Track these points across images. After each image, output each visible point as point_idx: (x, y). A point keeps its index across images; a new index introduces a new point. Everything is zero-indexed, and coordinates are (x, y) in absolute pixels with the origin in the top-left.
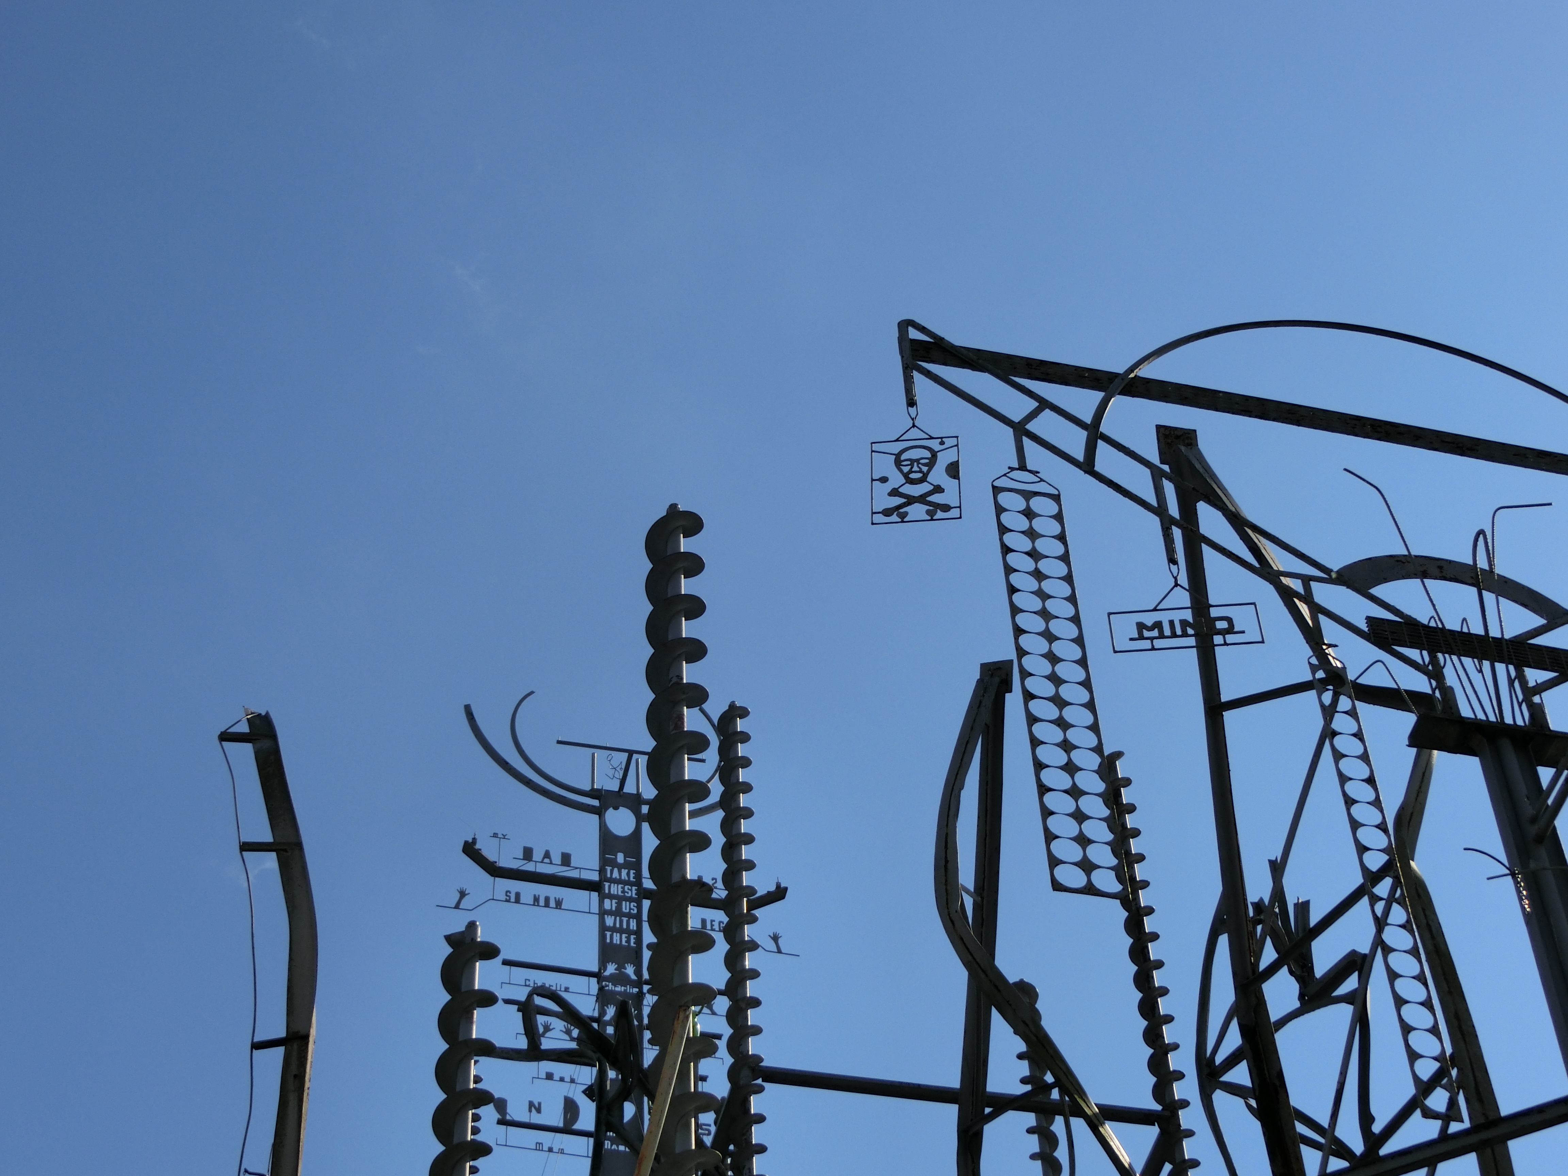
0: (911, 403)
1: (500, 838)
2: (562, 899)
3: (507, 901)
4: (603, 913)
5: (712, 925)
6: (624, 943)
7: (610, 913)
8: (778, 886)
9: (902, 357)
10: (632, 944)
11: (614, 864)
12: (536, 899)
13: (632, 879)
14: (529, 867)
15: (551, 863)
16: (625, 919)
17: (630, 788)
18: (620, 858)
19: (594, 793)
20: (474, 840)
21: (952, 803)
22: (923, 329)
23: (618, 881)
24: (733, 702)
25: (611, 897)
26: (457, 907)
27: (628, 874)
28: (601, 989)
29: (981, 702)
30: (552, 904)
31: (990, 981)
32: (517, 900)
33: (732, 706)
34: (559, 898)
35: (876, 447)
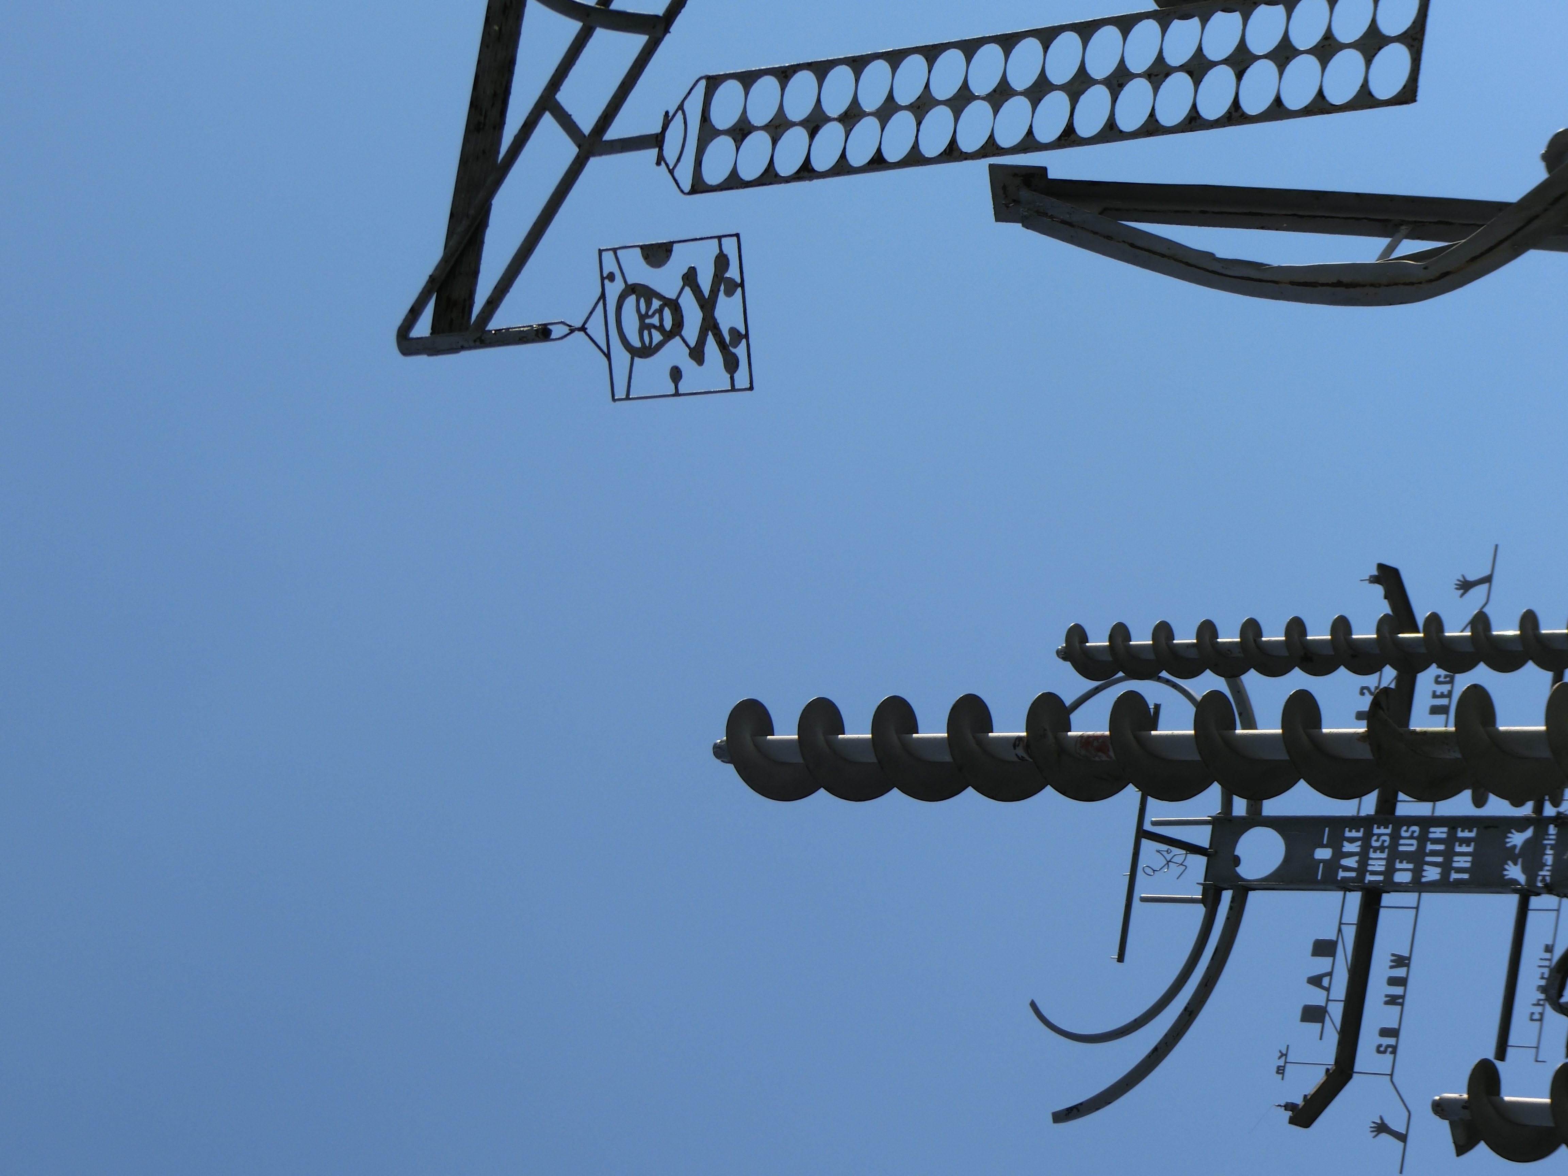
0: (543, 333)
1: (1286, 1062)
2: (1393, 955)
3: (1394, 1052)
4: (1418, 885)
5: (1442, 696)
6: (1470, 849)
7: (1417, 872)
8: (1374, 580)
9: (463, 348)
10: (1472, 835)
11: (1333, 865)
12: (1392, 1000)
13: (1360, 834)
14: (1336, 1011)
15: (1330, 974)
16: (1430, 847)
17: (1202, 837)
18: (1323, 854)
19: (1211, 899)
20: (1288, 1106)
21: (1237, 274)
22: (414, 313)
23: (1364, 858)
24: (1058, 653)
25: (1390, 870)
26: (1402, 1138)
27: (1352, 840)
28: (1549, 889)
29: (1064, 222)
30: (1400, 972)
31: (1546, 210)
32: (1393, 1033)
33: (1065, 655)
34: (1392, 961)
35: (620, 393)
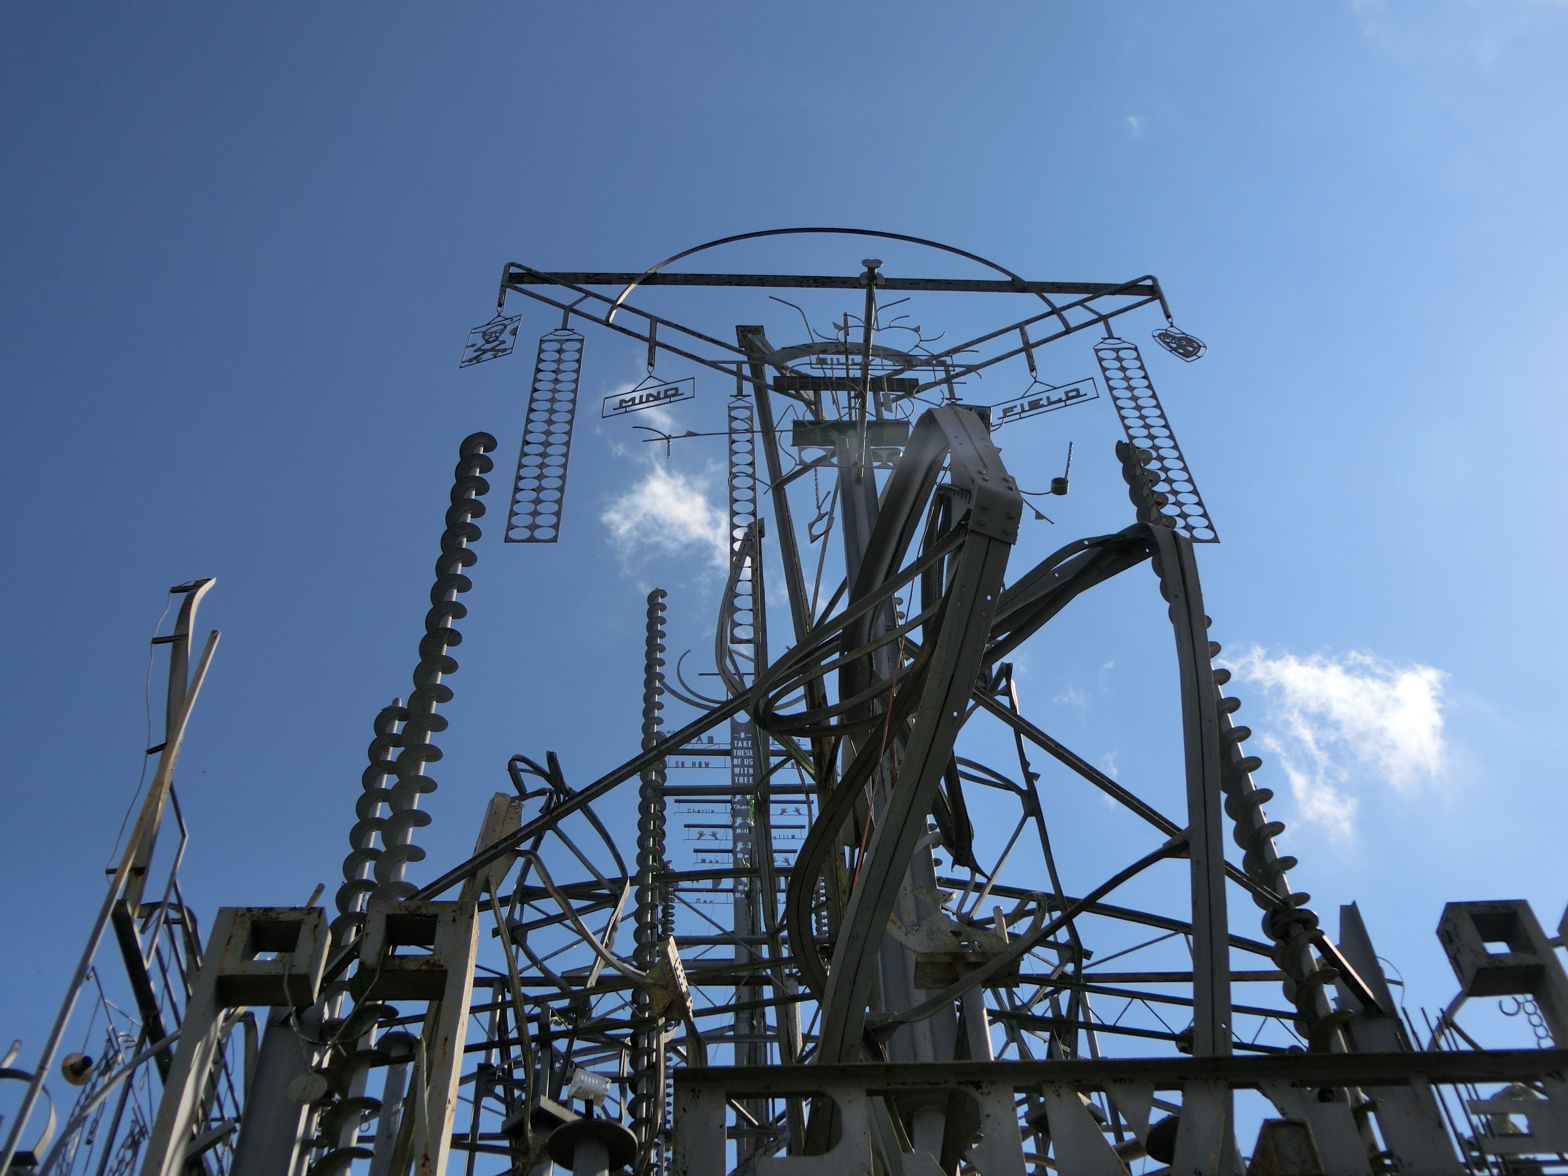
0: (501, 304)
2: (709, 762)
3: (676, 767)
4: (733, 766)
6: (746, 782)
7: (737, 766)
9: (502, 283)
10: (751, 782)
11: (739, 739)
12: (694, 764)
13: (750, 746)
14: (689, 747)
15: (702, 743)
16: (746, 769)
18: (743, 735)
23: (743, 748)
25: (737, 757)
27: (747, 744)
28: (733, 809)
30: (703, 765)
32: (683, 766)
34: (707, 763)
35: (474, 330)
